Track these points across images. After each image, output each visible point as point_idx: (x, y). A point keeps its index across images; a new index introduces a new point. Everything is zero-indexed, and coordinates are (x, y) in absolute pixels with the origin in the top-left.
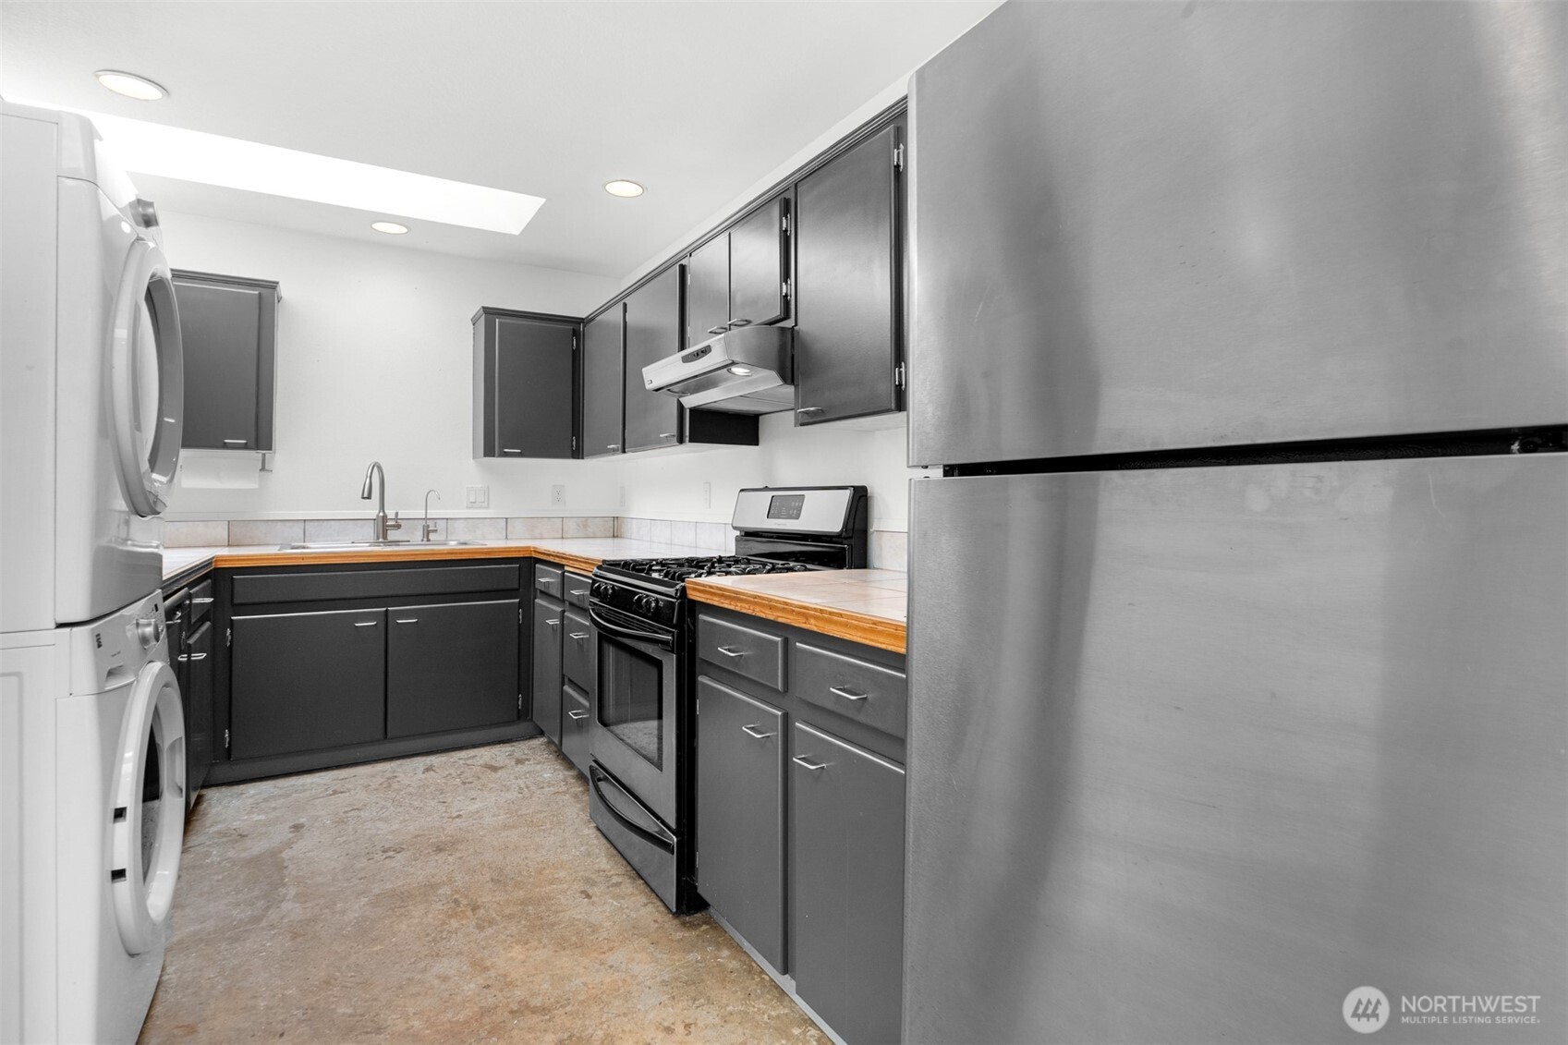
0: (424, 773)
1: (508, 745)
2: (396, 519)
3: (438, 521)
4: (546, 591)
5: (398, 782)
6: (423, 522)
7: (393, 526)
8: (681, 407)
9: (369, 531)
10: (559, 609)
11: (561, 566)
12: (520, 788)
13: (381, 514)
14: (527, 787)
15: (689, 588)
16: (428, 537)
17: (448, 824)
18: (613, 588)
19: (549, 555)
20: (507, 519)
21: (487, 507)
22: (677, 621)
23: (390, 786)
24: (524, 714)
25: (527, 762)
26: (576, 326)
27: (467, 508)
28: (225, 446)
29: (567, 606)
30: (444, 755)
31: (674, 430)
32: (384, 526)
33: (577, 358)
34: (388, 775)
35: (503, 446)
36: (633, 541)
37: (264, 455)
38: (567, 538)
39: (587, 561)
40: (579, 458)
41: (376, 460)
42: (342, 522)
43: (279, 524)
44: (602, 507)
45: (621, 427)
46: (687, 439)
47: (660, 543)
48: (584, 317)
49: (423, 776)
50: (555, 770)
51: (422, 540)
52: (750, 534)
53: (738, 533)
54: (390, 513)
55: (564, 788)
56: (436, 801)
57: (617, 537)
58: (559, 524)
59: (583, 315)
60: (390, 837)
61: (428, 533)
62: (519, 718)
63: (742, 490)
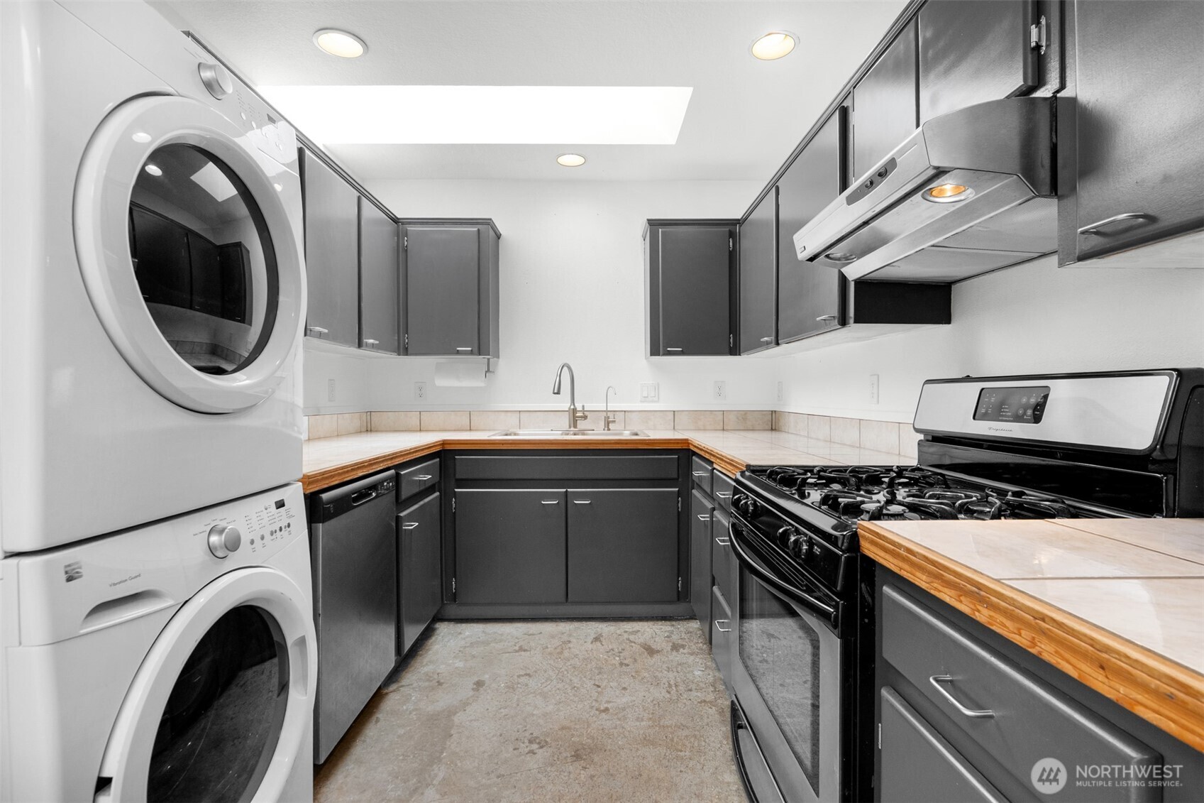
0: (592, 643)
1: (668, 623)
2: (583, 411)
3: (617, 413)
4: (700, 484)
5: (570, 648)
6: (605, 414)
7: (581, 417)
8: (843, 280)
9: (565, 421)
10: (710, 506)
11: (711, 463)
12: (670, 686)
13: (572, 407)
14: (676, 686)
15: (864, 537)
16: (608, 427)
17: (595, 719)
18: (755, 504)
19: (701, 450)
20: (674, 411)
21: (658, 401)
22: (843, 587)
23: (561, 653)
24: (683, 596)
25: (681, 650)
26: (731, 228)
27: (641, 401)
28: (458, 353)
29: (717, 506)
30: (612, 623)
31: (834, 310)
32: (575, 417)
33: (733, 259)
34: (565, 638)
35: (667, 345)
36: (790, 435)
37: (489, 359)
38: (727, 430)
39: (731, 463)
40: (736, 355)
41: (565, 362)
42: (546, 413)
43: (503, 414)
44: (758, 401)
45: (774, 317)
46: (852, 321)
47: (818, 439)
48: (740, 218)
49: (590, 646)
50: (707, 667)
51: (604, 430)
52: (938, 439)
53: (921, 437)
54: (579, 408)
55: (710, 697)
56: (593, 682)
57: (775, 430)
58: (721, 417)
59: (739, 217)
60: (541, 722)
61: (608, 424)
62: (679, 600)
63: (928, 382)
